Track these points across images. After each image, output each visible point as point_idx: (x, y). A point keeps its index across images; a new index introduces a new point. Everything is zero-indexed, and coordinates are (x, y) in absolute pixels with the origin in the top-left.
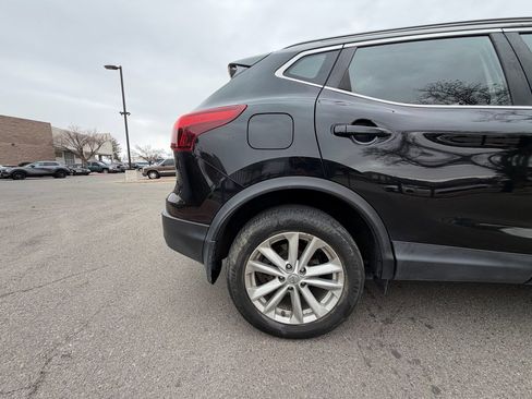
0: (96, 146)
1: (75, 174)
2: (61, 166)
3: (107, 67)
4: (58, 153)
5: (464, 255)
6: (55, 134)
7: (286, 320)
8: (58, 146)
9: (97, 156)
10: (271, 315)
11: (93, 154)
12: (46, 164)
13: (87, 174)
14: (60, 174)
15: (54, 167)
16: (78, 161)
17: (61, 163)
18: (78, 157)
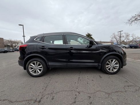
0: (17, 44)
1: (10, 52)
2: (6, 50)
3: (19, 25)
4: (5, 46)
5: (58, 63)
6: (4, 41)
7: (35, 74)
8: (5, 44)
9: (17, 47)
10: (33, 74)
11: (16, 46)
12: (1, 49)
13: (14, 52)
14: (5, 52)
15: (4, 50)
16: (11, 48)
17: (6, 49)
18: (11, 47)
